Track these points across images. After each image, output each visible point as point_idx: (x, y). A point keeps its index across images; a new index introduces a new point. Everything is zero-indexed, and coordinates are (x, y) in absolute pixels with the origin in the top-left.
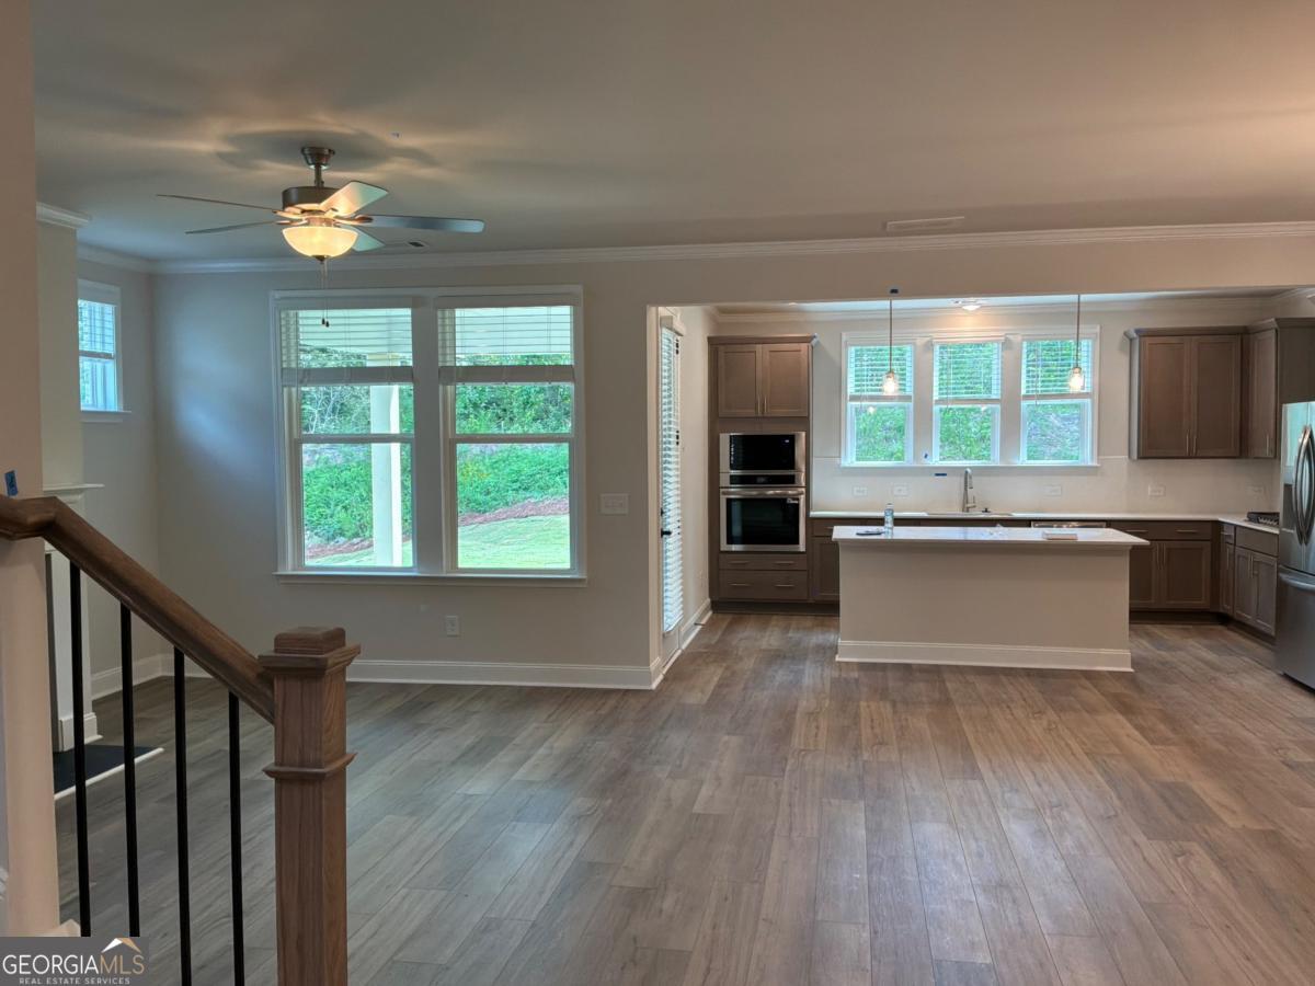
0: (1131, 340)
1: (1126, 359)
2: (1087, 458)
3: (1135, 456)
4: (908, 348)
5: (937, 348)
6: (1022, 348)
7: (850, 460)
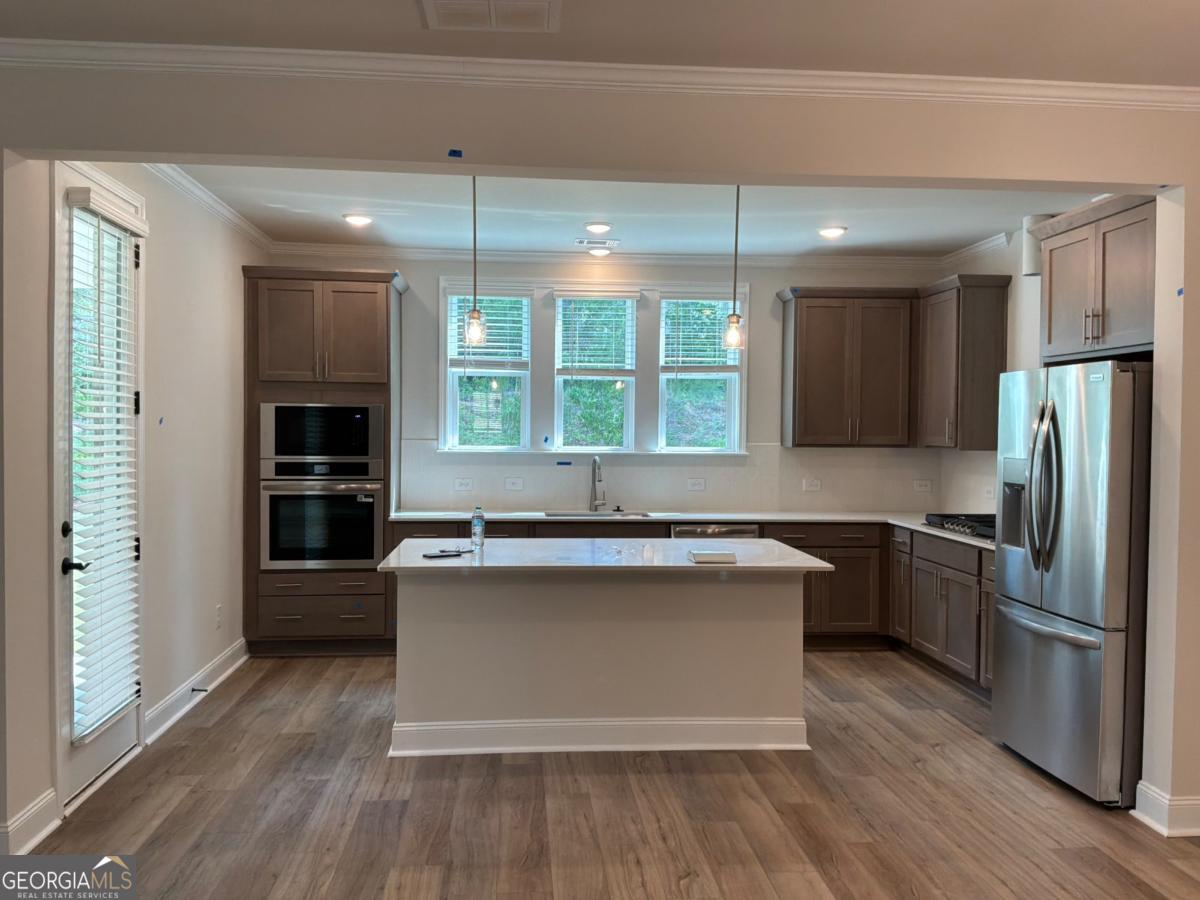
0: (785, 303)
1: (777, 326)
2: (732, 443)
3: (789, 442)
4: (525, 301)
5: (559, 303)
6: (660, 308)
7: (451, 443)
